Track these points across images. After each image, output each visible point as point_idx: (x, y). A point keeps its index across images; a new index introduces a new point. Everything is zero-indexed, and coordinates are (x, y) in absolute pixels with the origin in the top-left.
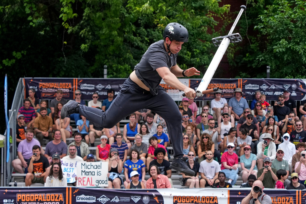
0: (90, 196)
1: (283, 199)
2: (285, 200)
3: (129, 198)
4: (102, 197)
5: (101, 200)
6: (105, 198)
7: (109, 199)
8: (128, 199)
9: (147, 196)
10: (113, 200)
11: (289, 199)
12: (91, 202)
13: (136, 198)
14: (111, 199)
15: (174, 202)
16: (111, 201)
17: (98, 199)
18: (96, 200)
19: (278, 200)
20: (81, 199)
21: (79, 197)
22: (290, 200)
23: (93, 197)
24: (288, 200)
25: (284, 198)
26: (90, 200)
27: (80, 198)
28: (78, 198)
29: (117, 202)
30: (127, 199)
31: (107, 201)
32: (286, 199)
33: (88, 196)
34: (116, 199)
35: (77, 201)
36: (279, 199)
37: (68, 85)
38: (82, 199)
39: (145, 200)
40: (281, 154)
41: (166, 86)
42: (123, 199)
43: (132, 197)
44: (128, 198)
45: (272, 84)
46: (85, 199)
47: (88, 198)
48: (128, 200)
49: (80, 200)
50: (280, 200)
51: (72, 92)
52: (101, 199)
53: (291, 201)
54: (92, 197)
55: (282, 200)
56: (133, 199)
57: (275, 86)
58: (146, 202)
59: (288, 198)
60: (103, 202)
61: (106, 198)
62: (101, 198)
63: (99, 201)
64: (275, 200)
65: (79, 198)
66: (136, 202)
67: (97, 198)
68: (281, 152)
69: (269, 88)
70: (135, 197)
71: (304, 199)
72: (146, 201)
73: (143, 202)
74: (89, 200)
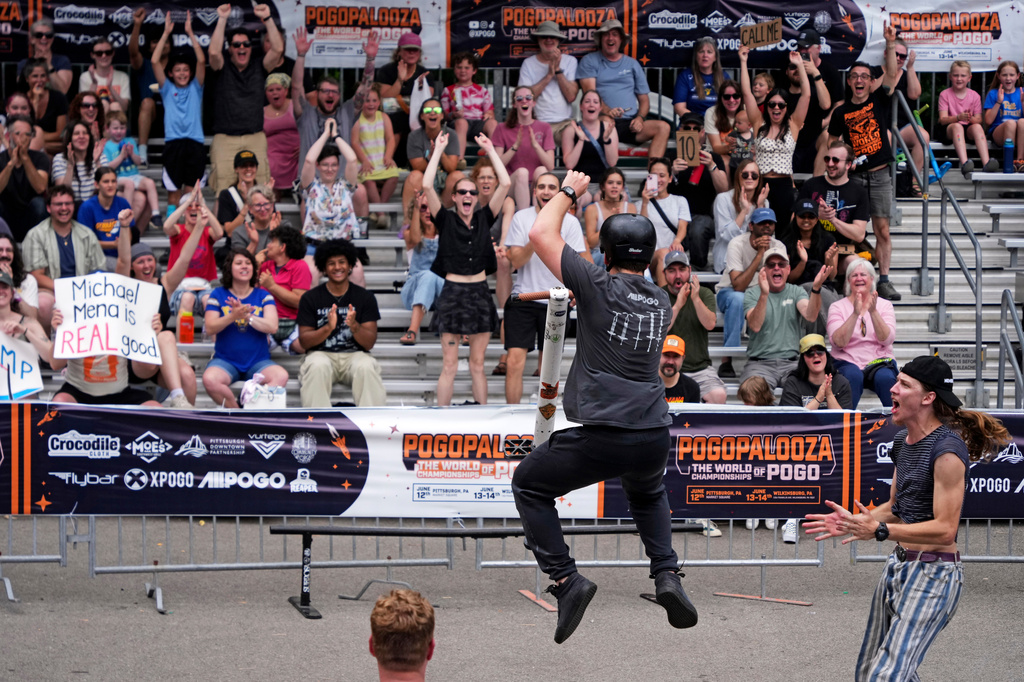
0: (100, 437)
1: (797, 444)
2: (802, 447)
3: (243, 441)
4: (144, 440)
5: (138, 451)
6: (154, 443)
7: (170, 447)
8: (238, 447)
9: (307, 436)
10: (182, 449)
11: (819, 443)
12: (102, 457)
13: (267, 441)
14: (177, 446)
15: (407, 455)
16: (177, 453)
17: (128, 447)
18: (123, 450)
19: (779, 447)
20: (65, 445)
21: (57, 440)
22: (822, 446)
23: (109, 437)
24: (812, 447)
25: (801, 442)
26: (101, 451)
27: (62, 443)
28: (56, 443)
29: (198, 455)
30: (237, 444)
31: (163, 454)
32: (807, 445)
33: (91, 435)
34: (193, 445)
35: (52, 453)
36: (783, 444)
37: (9, 8)
38: (71, 445)
39: (301, 449)
40: (777, 267)
41: (366, 17)
42: (221, 447)
43: (254, 439)
44: (238, 441)
45: (744, 14)
46: (79, 445)
47: (91, 442)
48: (240, 450)
49: (62, 448)
50: (787, 447)
51: (24, 32)
52: (141, 447)
53: (825, 449)
54: (105, 437)
55: (794, 447)
56: (258, 444)
57: (756, 20)
58: (305, 458)
59: (813, 441)
60: (149, 458)
61: (159, 441)
62: (138, 443)
63: (134, 453)
64: (767, 448)
65: (59, 443)
66: (267, 457)
67: (127, 444)
68: (777, 261)
69: (733, 24)
70: (263, 440)
71: (870, 441)
72: (304, 452)
73: (293, 457)
74: (94, 448)
